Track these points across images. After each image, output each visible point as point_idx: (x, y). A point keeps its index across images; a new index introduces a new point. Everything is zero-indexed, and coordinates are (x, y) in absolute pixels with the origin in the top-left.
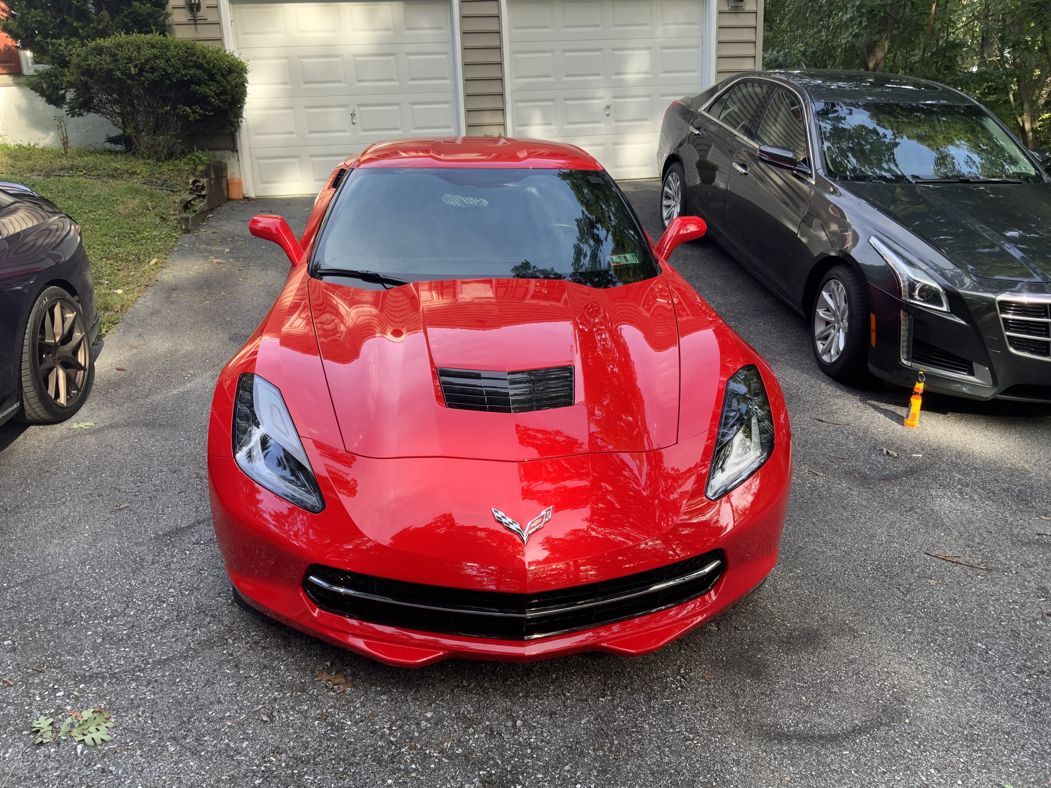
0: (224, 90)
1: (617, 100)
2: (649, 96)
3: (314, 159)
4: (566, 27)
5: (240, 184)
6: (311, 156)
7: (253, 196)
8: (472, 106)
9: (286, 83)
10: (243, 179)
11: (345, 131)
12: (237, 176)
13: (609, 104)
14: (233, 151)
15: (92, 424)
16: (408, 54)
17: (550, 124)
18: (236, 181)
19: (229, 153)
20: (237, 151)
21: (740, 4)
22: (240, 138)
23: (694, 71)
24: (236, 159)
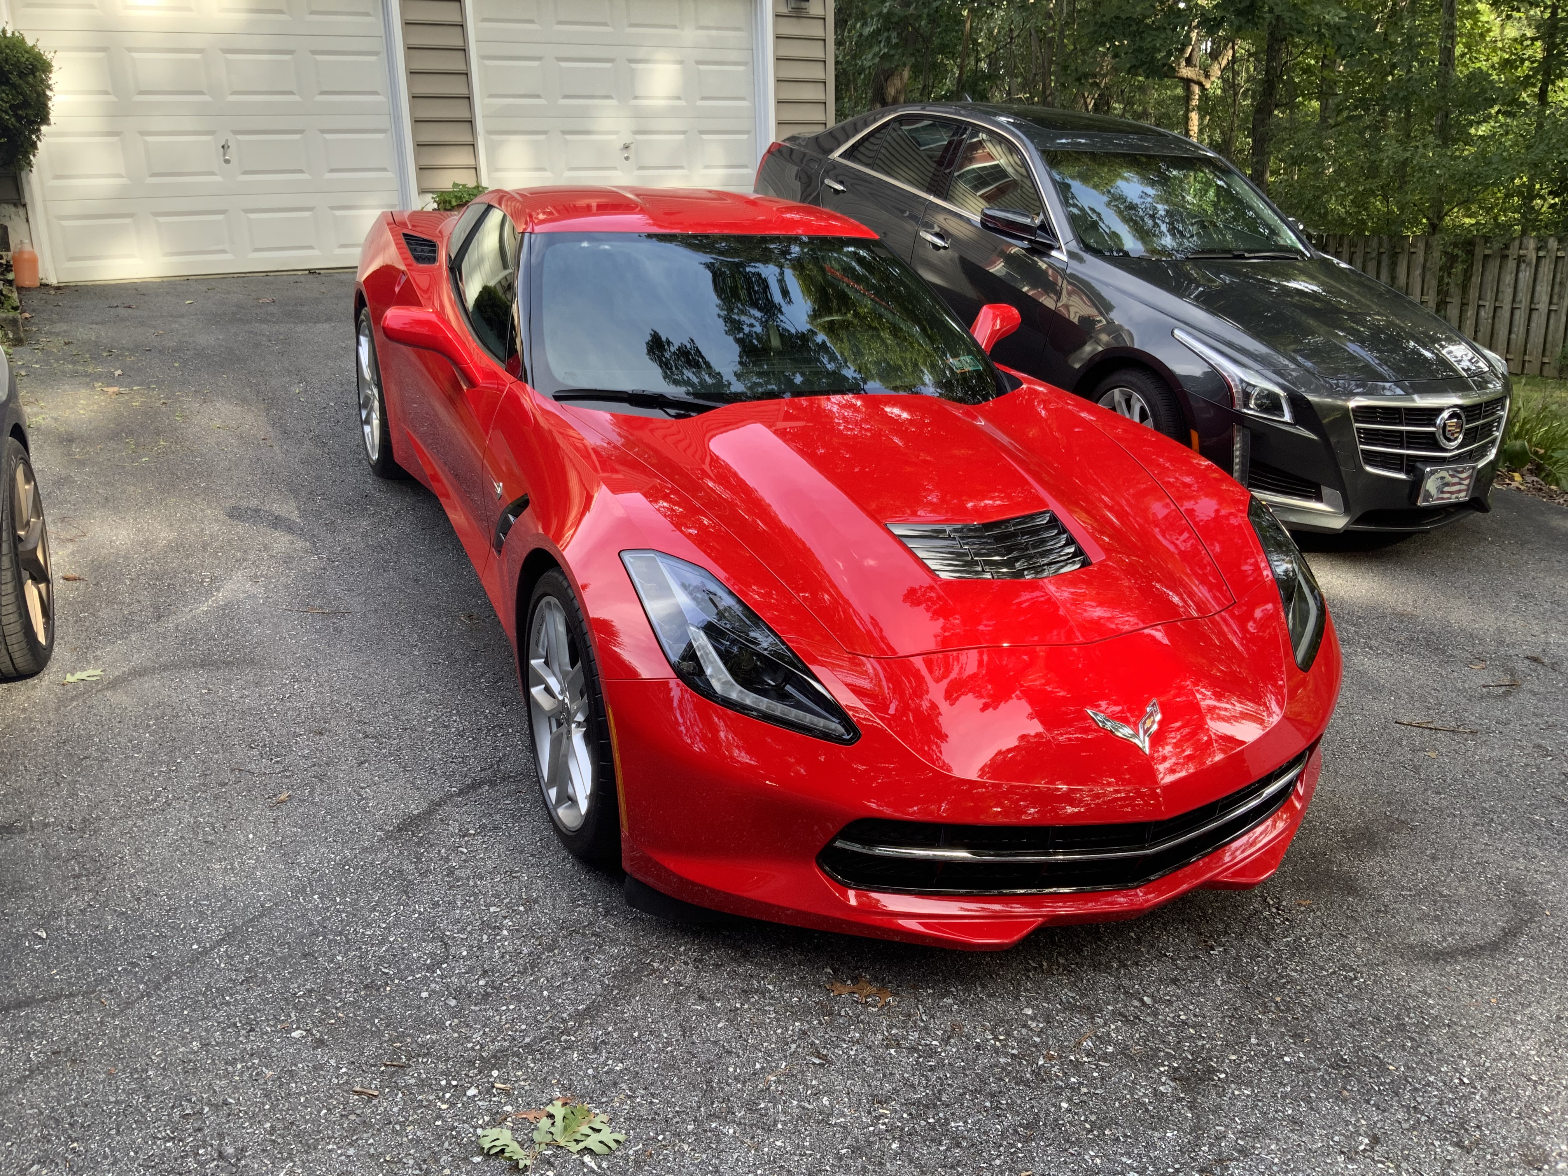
0: (25, 101)
1: (639, 137)
2: (684, 132)
3: (162, 219)
4: (560, 23)
5: (34, 261)
6: (156, 214)
7: (53, 281)
8: (425, 138)
9: (106, 93)
10: (37, 251)
11: (213, 173)
12: (27, 247)
13: (628, 142)
14: (15, 205)
15: (98, 672)
16: (314, 52)
17: (543, 169)
18: (26, 256)
19: (11, 209)
20: (25, 206)
21: (804, 5)
22: (29, 183)
23: (743, 99)
24: (23, 217)
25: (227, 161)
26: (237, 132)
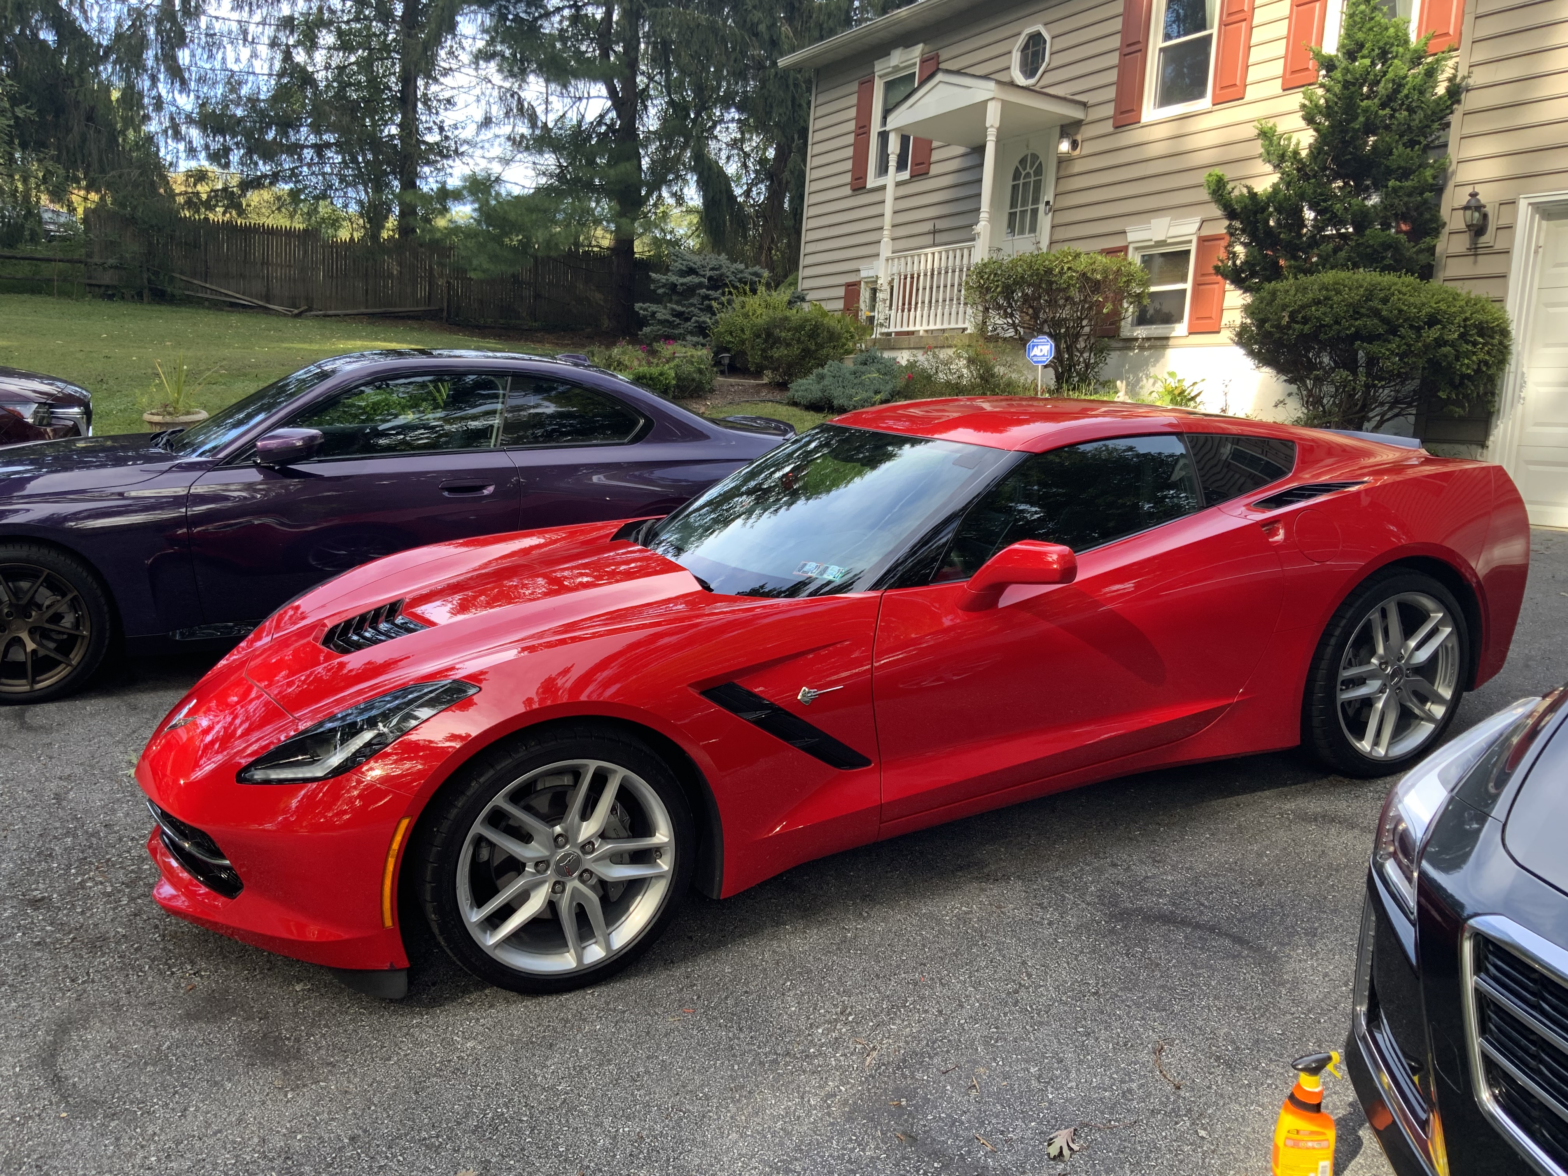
19: (1476, 449)
20: (1488, 447)
22: (1497, 427)
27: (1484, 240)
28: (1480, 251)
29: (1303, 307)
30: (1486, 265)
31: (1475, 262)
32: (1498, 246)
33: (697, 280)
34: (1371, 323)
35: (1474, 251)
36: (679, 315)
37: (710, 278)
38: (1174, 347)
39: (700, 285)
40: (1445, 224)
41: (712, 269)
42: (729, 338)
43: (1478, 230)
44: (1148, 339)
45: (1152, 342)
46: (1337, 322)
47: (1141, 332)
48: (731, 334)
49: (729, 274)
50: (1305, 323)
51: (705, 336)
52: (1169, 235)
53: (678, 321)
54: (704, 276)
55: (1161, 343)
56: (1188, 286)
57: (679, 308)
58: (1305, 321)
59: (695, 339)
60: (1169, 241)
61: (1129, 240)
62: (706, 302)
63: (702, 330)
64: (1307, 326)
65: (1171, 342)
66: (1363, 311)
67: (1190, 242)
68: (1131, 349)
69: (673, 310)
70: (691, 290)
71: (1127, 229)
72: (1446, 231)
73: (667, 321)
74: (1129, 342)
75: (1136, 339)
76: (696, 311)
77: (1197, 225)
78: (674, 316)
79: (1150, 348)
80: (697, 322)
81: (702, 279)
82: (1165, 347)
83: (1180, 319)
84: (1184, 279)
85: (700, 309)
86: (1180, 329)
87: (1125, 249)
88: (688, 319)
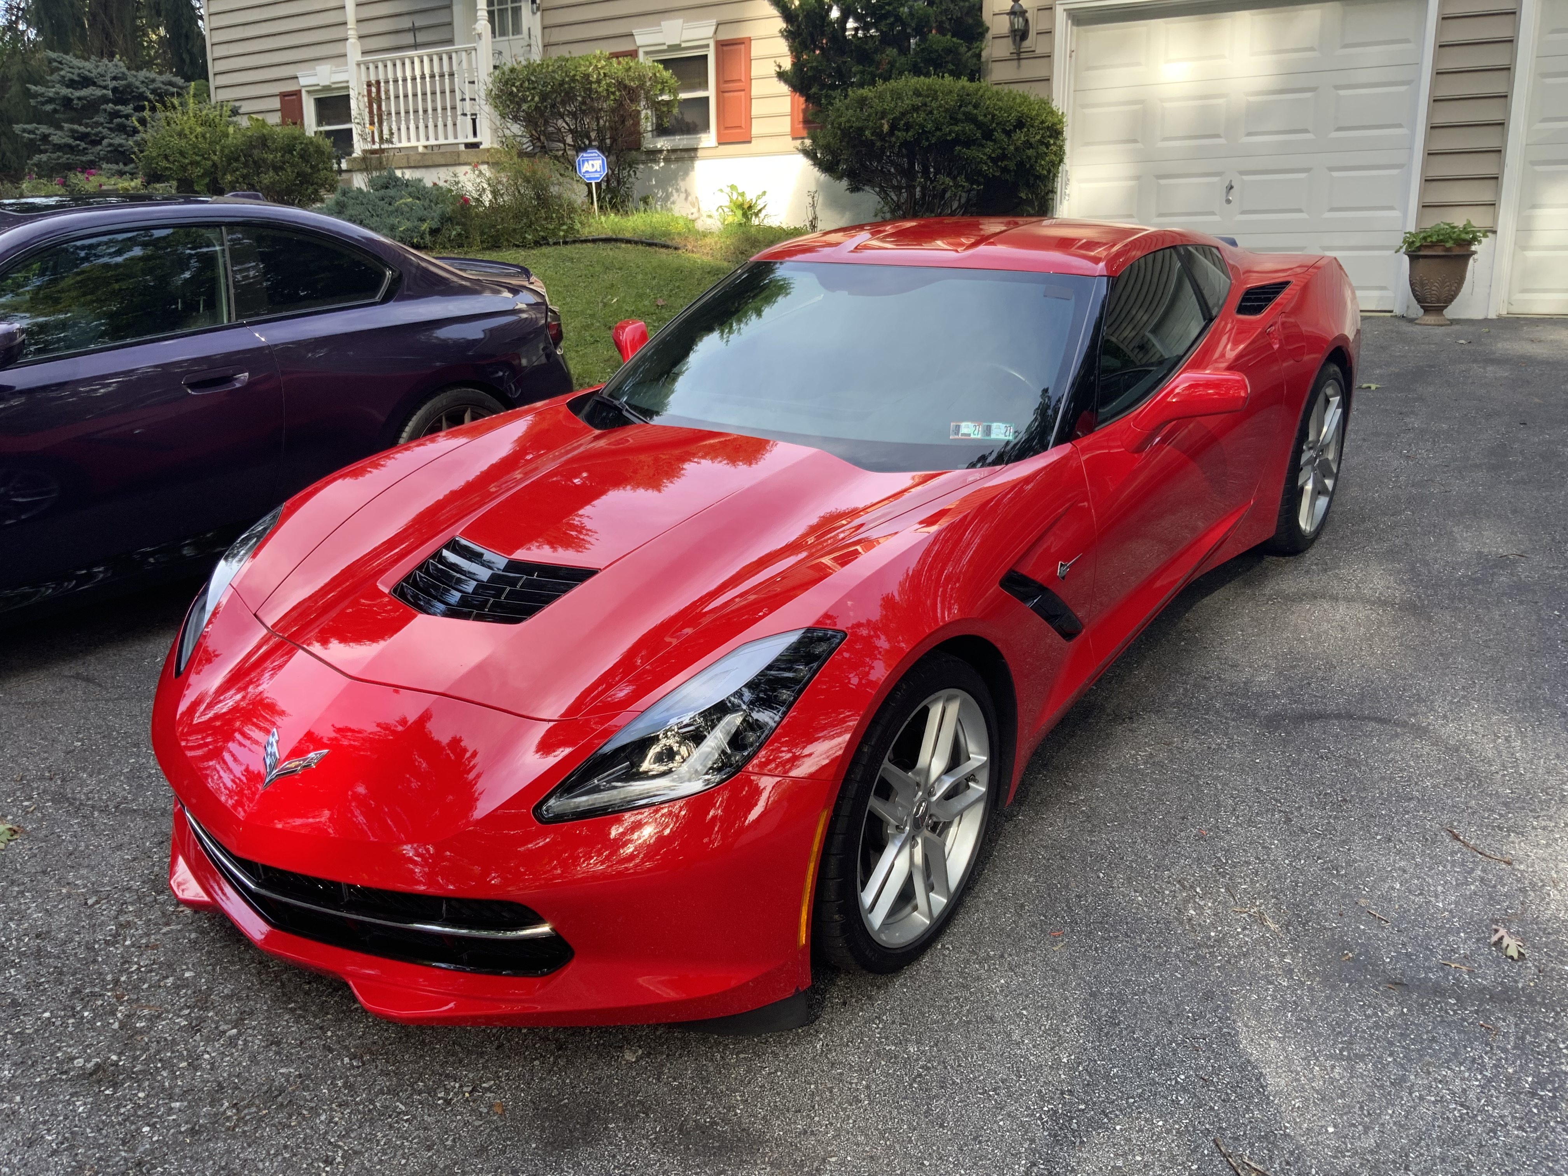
8: (1436, 172)
25: (1228, 201)
26: (1242, 173)
27: (1027, 44)
28: (1023, 55)
29: (903, 114)
30: (1030, 69)
31: (1019, 66)
32: (1039, 51)
33: (99, 92)
34: (969, 127)
35: (1018, 56)
36: (83, 137)
37: (115, 90)
38: (705, 158)
39: (105, 100)
40: (988, 29)
41: (114, 78)
42: (164, 163)
43: (1020, 35)
44: (674, 151)
45: (679, 153)
46: (938, 129)
47: (663, 143)
48: (166, 157)
49: (138, 83)
50: (907, 130)
51: (128, 161)
52: (683, 38)
53: (83, 145)
54: (105, 88)
55: (690, 154)
56: (711, 93)
57: (82, 129)
58: (908, 127)
59: (114, 167)
60: (683, 45)
61: (638, 43)
62: (117, 120)
63: (120, 156)
64: (910, 134)
65: (700, 153)
66: (960, 116)
67: (707, 46)
68: (656, 161)
69: (73, 131)
70: (92, 107)
71: (634, 32)
72: (989, 35)
73: (69, 146)
74: (653, 154)
75: (661, 151)
76: (105, 132)
77: (714, 28)
78: (76, 139)
79: (677, 160)
80: (110, 145)
81: (105, 91)
82: (693, 159)
83: (706, 127)
84: (704, 85)
85: (110, 129)
86: (708, 139)
87: (633, 54)
88: (99, 143)
